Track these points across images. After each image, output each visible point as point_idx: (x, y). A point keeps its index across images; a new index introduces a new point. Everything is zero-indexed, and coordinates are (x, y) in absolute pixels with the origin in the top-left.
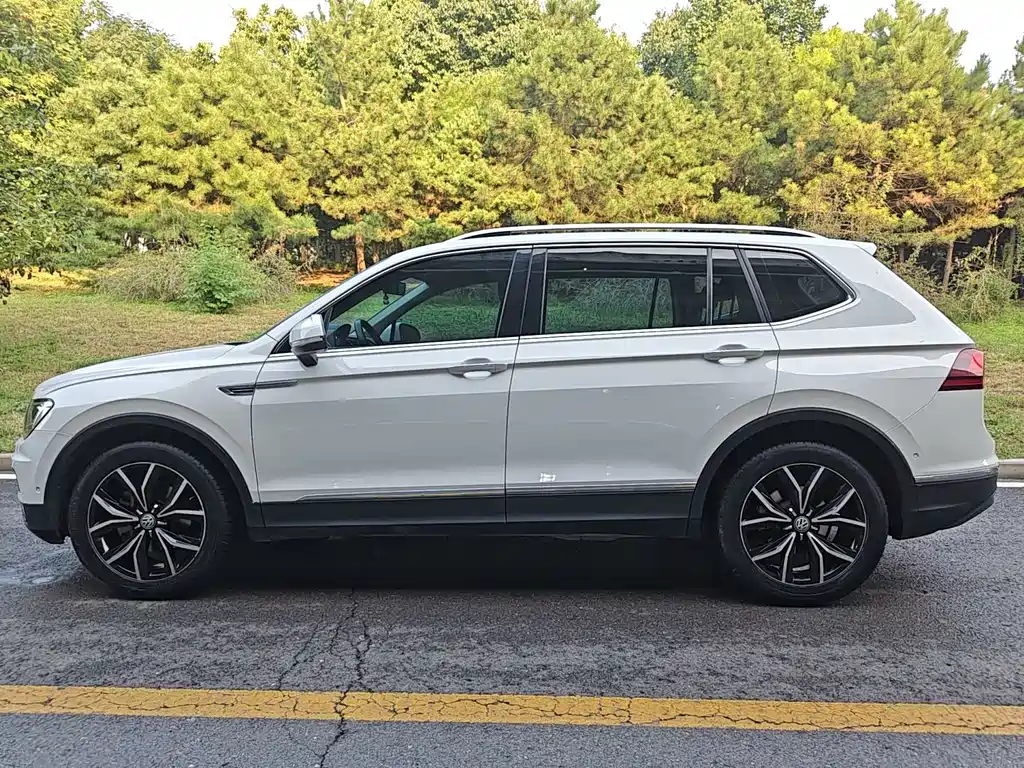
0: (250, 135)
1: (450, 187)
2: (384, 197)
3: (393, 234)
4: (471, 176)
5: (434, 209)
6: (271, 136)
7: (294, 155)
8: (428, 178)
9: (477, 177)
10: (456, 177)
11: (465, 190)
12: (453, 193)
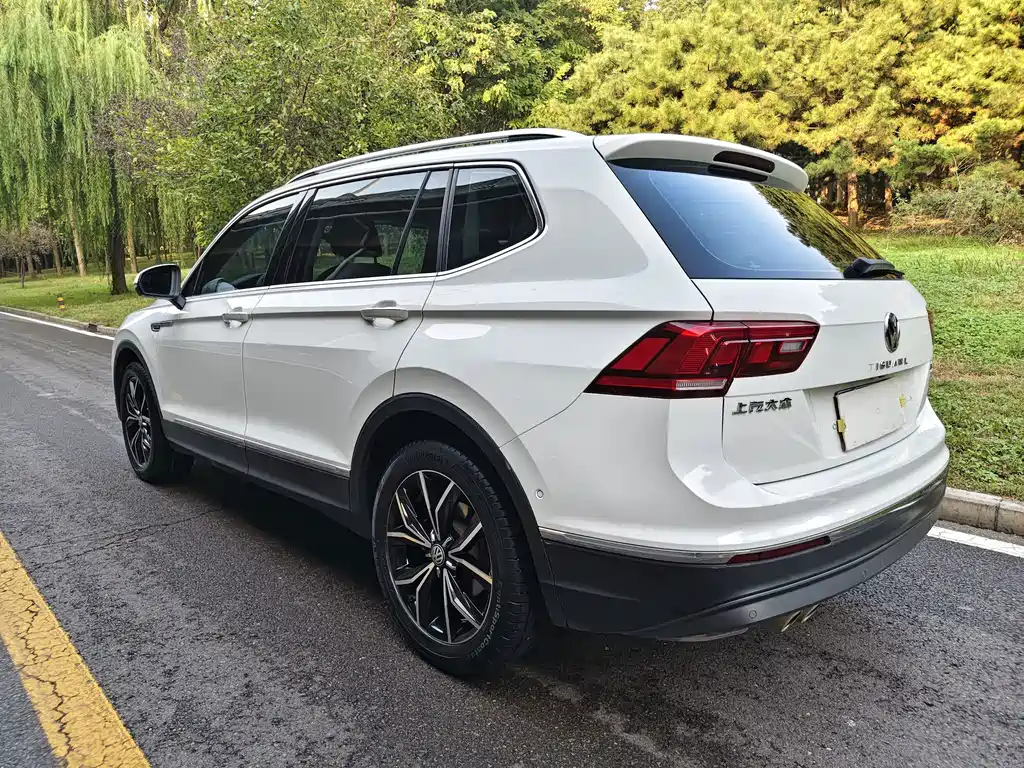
0: (724, 77)
1: (959, 96)
2: (863, 122)
3: (879, 164)
4: (988, 76)
5: (940, 126)
6: (746, 74)
7: (774, 90)
8: (928, 88)
9: (997, 74)
10: (963, 82)
11: (979, 95)
12: (966, 102)
